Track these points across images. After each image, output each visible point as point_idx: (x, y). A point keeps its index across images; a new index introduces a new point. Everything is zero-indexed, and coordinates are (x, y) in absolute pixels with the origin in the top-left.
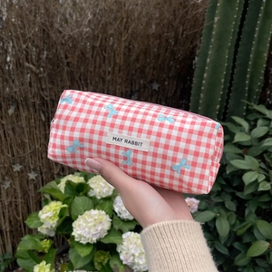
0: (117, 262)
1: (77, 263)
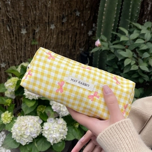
0: (50, 110)
1: (26, 111)
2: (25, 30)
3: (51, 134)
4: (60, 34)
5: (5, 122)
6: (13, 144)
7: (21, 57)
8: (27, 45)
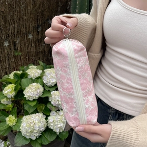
1: (29, 110)
2: (7, 42)
3: (56, 125)
4: (37, 43)
5: (11, 124)
6: (24, 141)
7: (6, 68)
8: (10, 56)
